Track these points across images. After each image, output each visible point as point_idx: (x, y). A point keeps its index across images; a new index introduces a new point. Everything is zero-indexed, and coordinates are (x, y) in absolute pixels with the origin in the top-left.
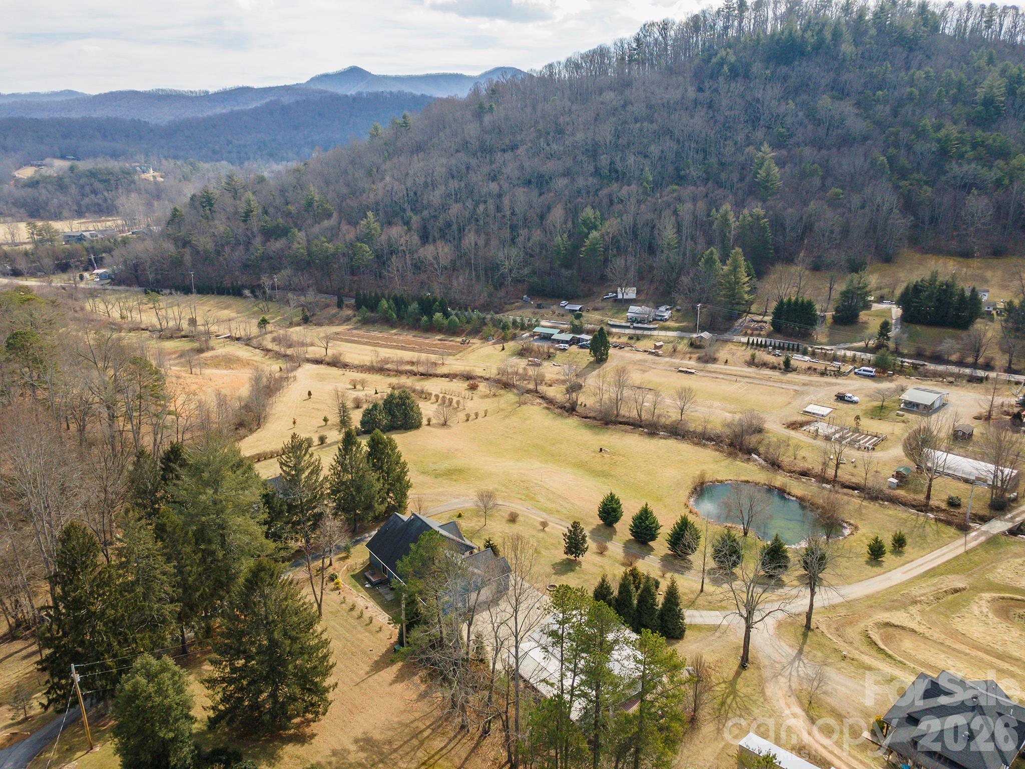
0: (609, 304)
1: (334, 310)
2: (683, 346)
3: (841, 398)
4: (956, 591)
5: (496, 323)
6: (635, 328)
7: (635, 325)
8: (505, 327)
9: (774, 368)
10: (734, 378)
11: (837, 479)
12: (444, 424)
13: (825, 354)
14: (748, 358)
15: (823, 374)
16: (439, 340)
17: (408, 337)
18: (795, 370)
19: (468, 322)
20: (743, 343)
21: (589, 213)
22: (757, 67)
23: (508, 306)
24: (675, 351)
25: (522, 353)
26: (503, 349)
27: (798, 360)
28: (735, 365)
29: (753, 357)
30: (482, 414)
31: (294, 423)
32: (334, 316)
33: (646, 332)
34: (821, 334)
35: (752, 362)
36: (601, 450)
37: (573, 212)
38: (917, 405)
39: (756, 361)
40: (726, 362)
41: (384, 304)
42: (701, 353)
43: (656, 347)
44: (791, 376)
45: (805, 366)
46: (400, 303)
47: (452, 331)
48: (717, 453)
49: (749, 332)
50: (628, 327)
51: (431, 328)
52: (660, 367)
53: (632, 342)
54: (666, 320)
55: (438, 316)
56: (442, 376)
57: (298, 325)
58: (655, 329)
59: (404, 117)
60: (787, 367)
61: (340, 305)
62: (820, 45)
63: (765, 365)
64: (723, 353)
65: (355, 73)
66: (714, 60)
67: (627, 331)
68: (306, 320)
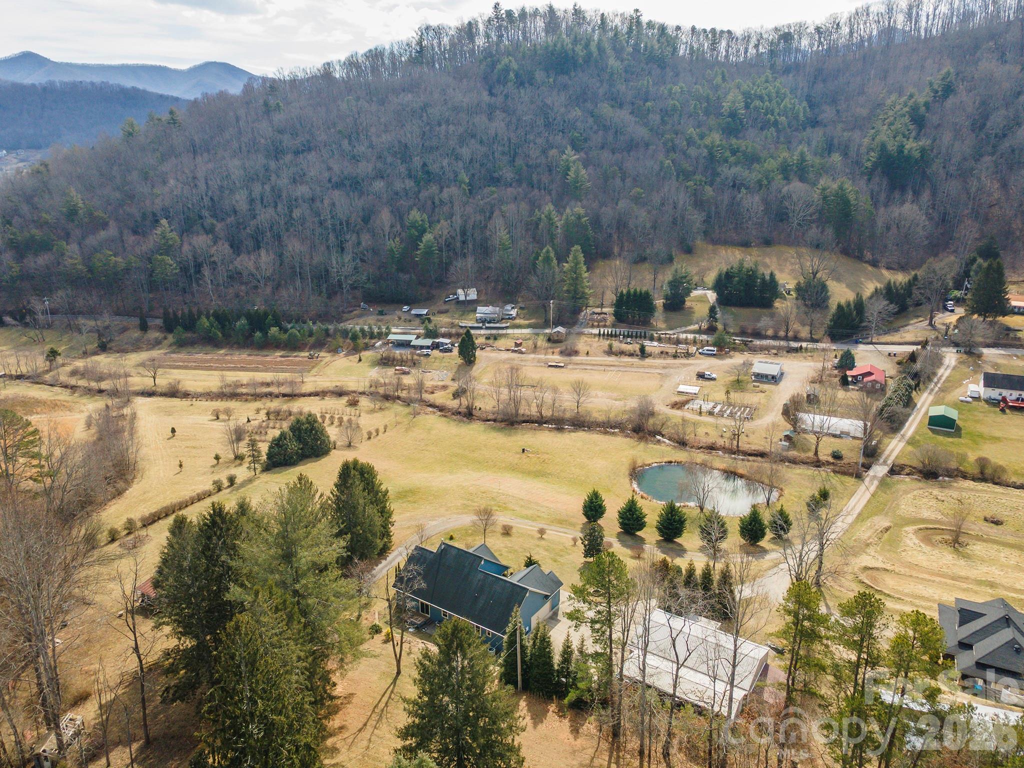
0: (452, 307)
1: (136, 334)
2: (541, 342)
3: (701, 376)
5: (345, 333)
6: (487, 328)
7: (487, 325)
8: (355, 338)
9: (631, 355)
10: (602, 368)
11: (741, 449)
12: (349, 446)
13: (670, 338)
14: (606, 348)
15: (675, 356)
16: (281, 356)
17: (242, 356)
18: (650, 355)
19: (311, 334)
20: (595, 335)
21: (415, 215)
22: (540, 75)
23: (346, 316)
24: (535, 347)
25: (385, 362)
26: (360, 360)
27: (652, 346)
28: (596, 356)
29: (610, 346)
30: (382, 429)
31: (181, 466)
32: (138, 340)
33: (501, 332)
34: (659, 320)
35: (610, 352)
36: (523, 450)
37: (399, 215)
38: (766, 376)
39: (614, 350)
40: (588, 353)
41: (205, 322)
42: (562, 347)
43: (517, 345)
44: (648, 361)
45: (657, 351)
46: (222, 319)
47: (293, 346)
48: (628, 439)
49: (596, 324)
50: (481, 328)
51: (268, 345)
52: (528, 363)
53: (491, 342)
54: (514, 319)
55: (274, 330)
56: (310, 395)
57: (95, 353)
58: (507, 328)
59: (171, 113)
60: (643, 353)
61: (144, 327)
62: (588, 58)
63: (622, 353)
64: (581, 344)
65: (28, 59)
66: (499, 67)
67: (483, 332)
68: (103, 348)
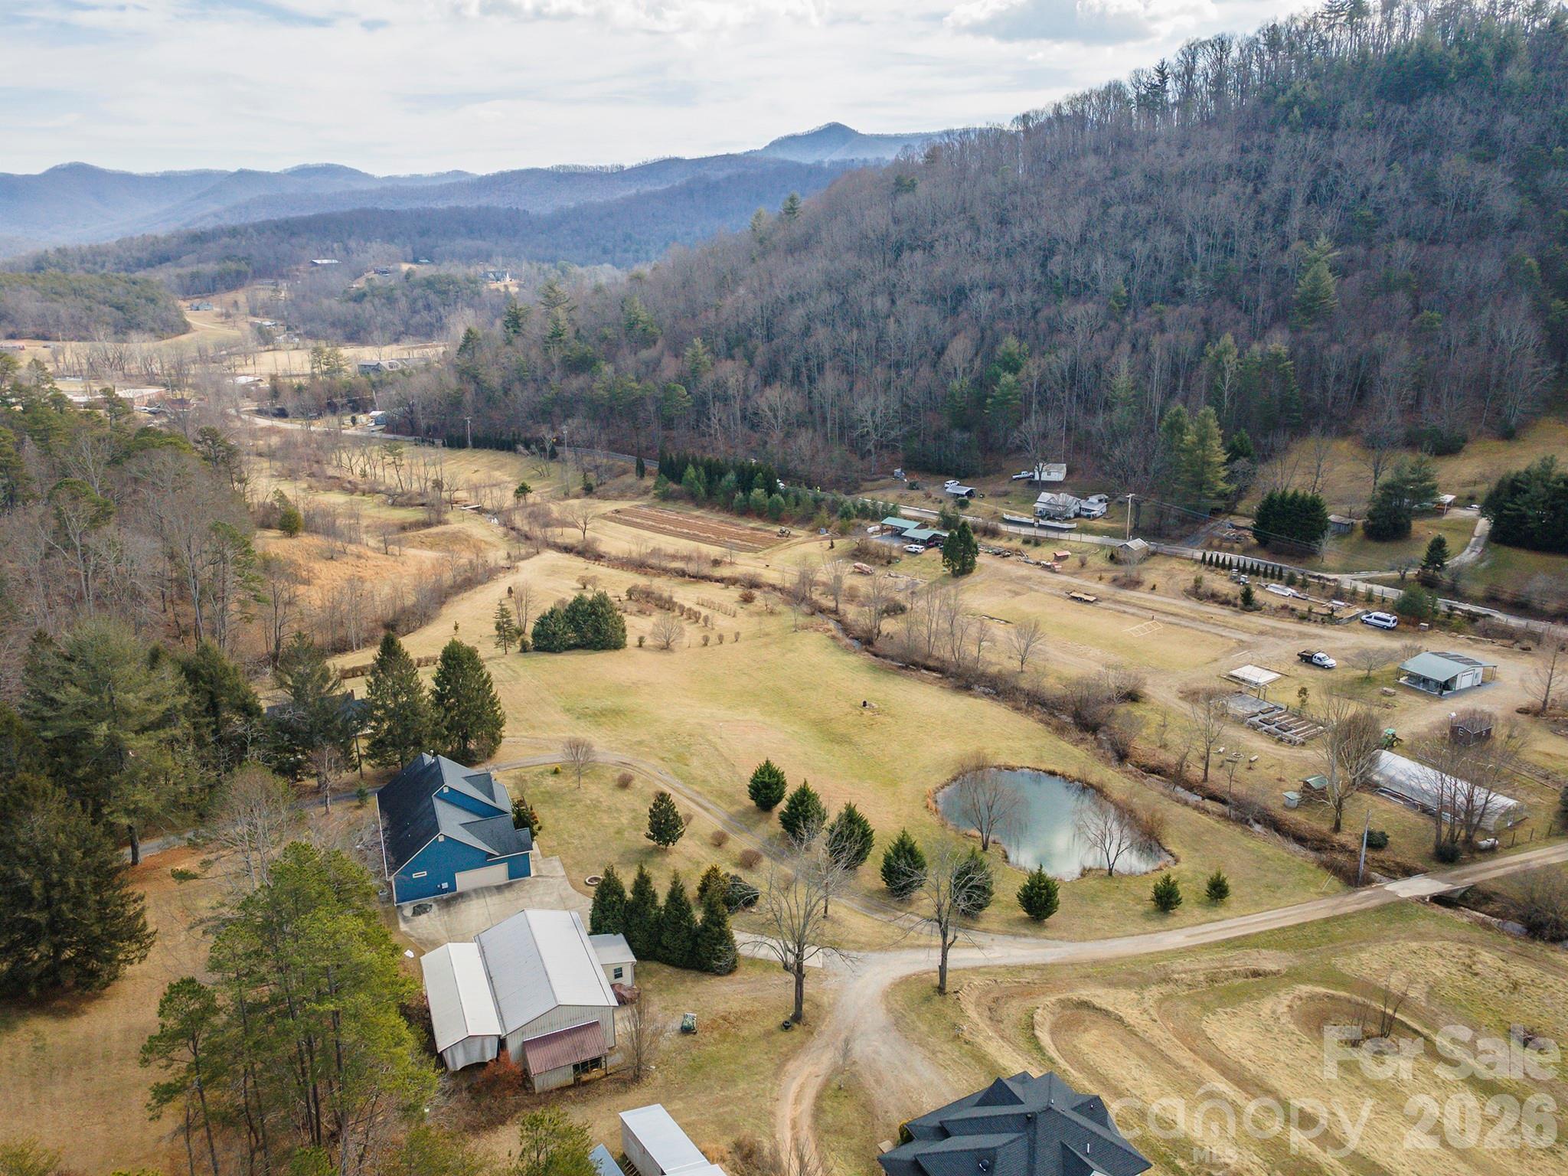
0: (1018, 488)
1: (631, 479)
2: (1098, 561)
3: (1307, 659)
4: (1256, 974)
5: (834, 508)
6: (1041, 527)
7: (1042, 522)
8: (846, 515)
9: (1225, 602)
10: (1150, 614)
11: (1209, 785)
12: (666, 648)
13: (1324, 587)
14: (1190, 584)
15: (1303, 618)
16: (753, 529)
17: (711, 519)
18: (1258, 609)
19: (798, 502)
20: (1196, 561)
21: (1011, 343)
22: (1353, 109)
23: (868, 485)
24: (1083, 564)
25: (859, 553)
26: (832, 547)
27: (1275, 593)
28: (1166, 594)
29: (1198, 582)
30: (729, 637)
32: (630, 487)
33: (1053, 535)
34: (1330, 550)
35: (1198, 593)
36: (865, 704)
37: (985, 344)
38: (1425, 681)
39: (1201, 590)
40: (1154, 588)
41: (691, 471)
42: (1120, 571)
43: (1058, 559)
44: (1253, 620)
45: (1276, 602)
46: (713, 472)
47: (774, 515)
49: (1216, 542)
50: (1031, 525)
51: (746, 511)
52: (1046, 589)
53: (1027, 547)
54: (1095, 518)
55: (758, 493)
57: (577, 497)
58: (1070, 530)
59: (792, 200)
60: (1248, 603)
61: (641, 471)
62: (1476, 66)
63: (1214, 597)
64: (1155, 573)
65: (835, 133)
66: (1281, 99)
67: (1025, 531)
68: (588, 490)
